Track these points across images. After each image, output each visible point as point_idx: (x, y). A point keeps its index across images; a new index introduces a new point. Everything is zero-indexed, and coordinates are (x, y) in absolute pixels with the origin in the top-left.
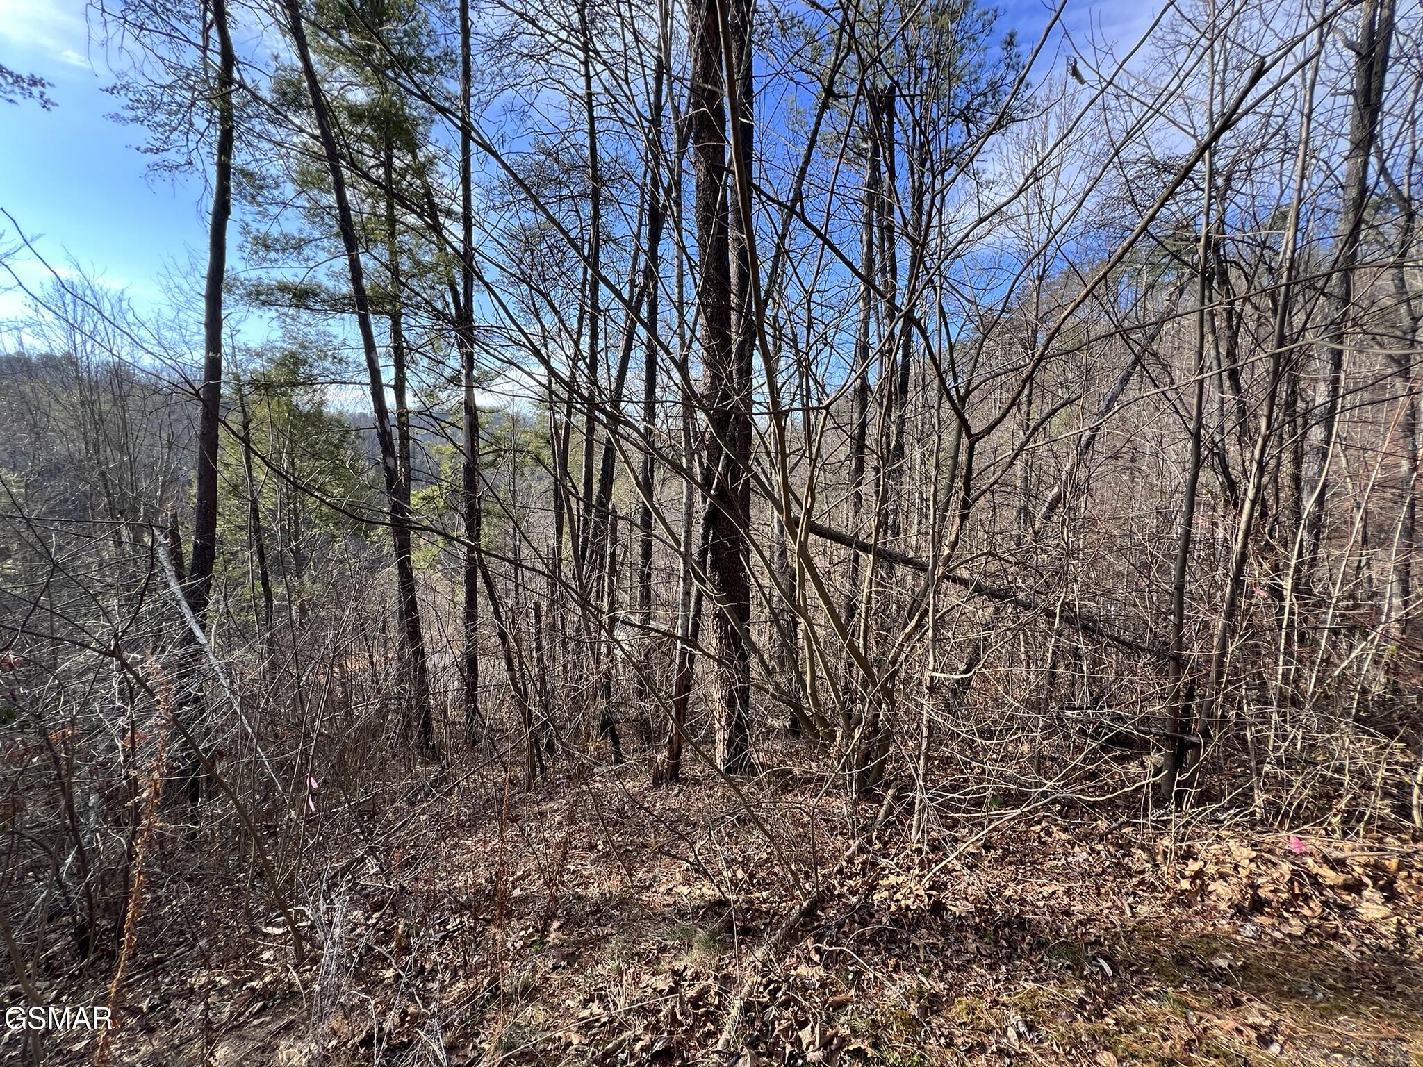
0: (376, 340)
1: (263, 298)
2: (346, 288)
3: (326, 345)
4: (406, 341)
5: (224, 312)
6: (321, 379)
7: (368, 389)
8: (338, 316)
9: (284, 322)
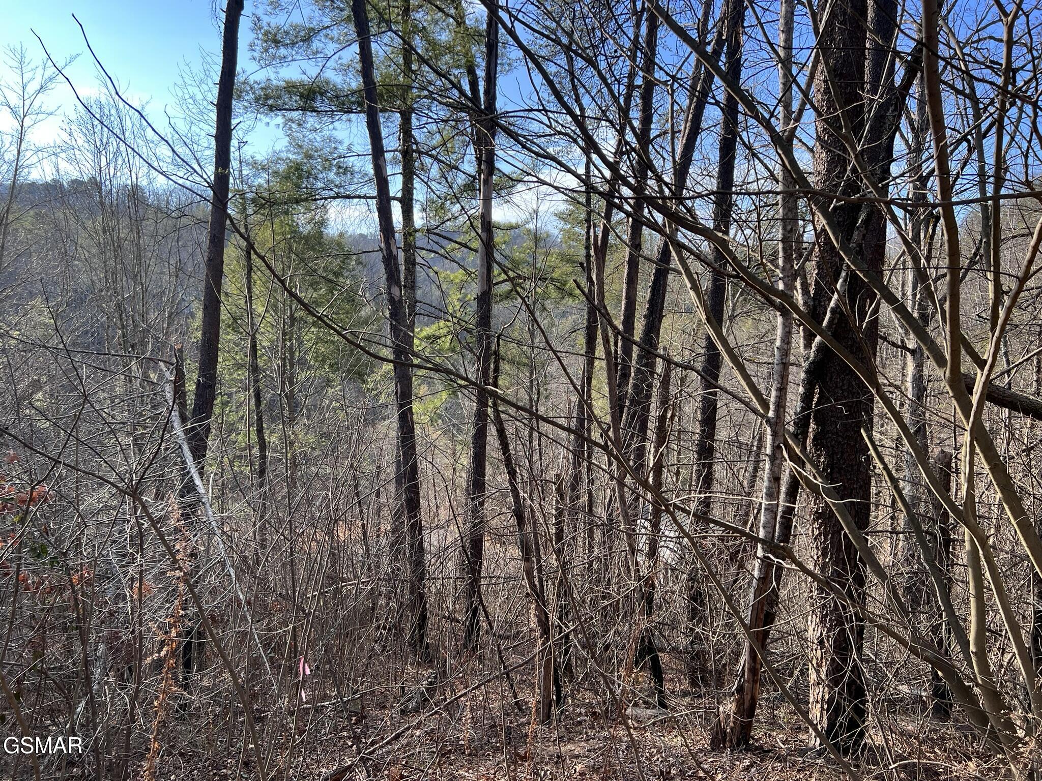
0: (385, 142)
1: (270, 102)
2: (356, 82)
3: (331, 153)
4: (416, 143)
5: (234, 122)
6: (326, 193)
7: (373, 203)
8: (345, 117)
9: (290, 129)
